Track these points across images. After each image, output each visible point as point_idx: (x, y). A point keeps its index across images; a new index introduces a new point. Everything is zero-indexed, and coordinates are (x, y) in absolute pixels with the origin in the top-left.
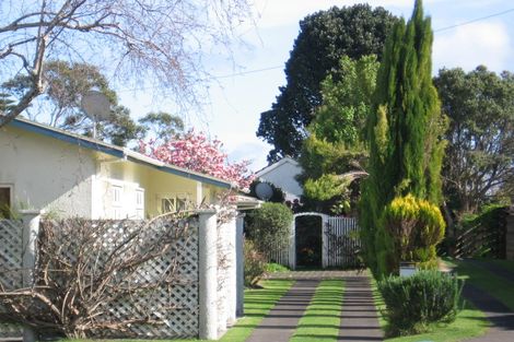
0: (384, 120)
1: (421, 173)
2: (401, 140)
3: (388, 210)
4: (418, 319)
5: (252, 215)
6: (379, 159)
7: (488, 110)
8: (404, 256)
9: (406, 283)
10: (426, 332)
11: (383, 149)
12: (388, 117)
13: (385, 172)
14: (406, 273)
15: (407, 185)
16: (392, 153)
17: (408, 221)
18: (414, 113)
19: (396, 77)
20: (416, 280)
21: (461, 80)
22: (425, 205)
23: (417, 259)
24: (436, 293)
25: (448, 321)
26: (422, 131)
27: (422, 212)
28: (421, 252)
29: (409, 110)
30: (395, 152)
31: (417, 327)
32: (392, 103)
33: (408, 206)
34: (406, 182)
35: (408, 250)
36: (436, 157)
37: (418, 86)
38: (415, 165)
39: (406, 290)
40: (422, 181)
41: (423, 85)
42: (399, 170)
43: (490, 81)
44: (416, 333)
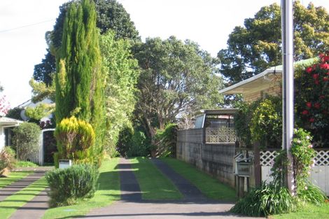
0: (63, 69)
1: (88, 103)
2: (75, 82)
3: (59, 126)
4: (69, 196)
5: (14, 130)
6: (61, 94)
7: (175, 64)
8: (68, 156)
9: (62, 173)
10: (75, 204)
11: (63, 87)
12: (66, 67)
13: (65, 102)
14: (63, 167)
15: (79, 111)
16: (69, 90)
17: (71, 133)
18: (83, 65)
19: (71, 42)
20: (68, 171)
21: (159, 45)
22: (82, 123)
23: (77, 158)
24: (81, 179)
25: (90, 197)
26: (88, 76)
27: (80, 128)
28: (79, 153)
29: (80, 63)
30: (71, 89)
31: (69, 201)
32: (69, 58)
33: (72, 124)
34: (78, 109)
35: (71, 152)
36: (98, 93)
37: (86, 48)
38: (83, 98)
39: (62, 177)
40: (88, 108)
41: (89, 47)
42: (74, 101)
43: (177, 45)
44: (68, 205)
